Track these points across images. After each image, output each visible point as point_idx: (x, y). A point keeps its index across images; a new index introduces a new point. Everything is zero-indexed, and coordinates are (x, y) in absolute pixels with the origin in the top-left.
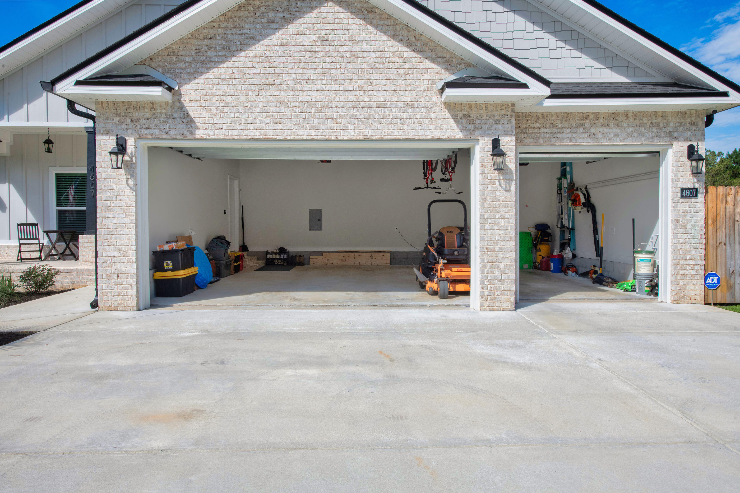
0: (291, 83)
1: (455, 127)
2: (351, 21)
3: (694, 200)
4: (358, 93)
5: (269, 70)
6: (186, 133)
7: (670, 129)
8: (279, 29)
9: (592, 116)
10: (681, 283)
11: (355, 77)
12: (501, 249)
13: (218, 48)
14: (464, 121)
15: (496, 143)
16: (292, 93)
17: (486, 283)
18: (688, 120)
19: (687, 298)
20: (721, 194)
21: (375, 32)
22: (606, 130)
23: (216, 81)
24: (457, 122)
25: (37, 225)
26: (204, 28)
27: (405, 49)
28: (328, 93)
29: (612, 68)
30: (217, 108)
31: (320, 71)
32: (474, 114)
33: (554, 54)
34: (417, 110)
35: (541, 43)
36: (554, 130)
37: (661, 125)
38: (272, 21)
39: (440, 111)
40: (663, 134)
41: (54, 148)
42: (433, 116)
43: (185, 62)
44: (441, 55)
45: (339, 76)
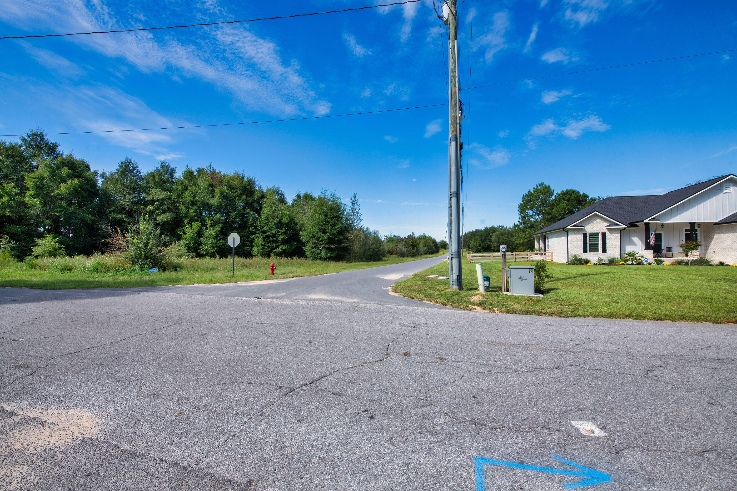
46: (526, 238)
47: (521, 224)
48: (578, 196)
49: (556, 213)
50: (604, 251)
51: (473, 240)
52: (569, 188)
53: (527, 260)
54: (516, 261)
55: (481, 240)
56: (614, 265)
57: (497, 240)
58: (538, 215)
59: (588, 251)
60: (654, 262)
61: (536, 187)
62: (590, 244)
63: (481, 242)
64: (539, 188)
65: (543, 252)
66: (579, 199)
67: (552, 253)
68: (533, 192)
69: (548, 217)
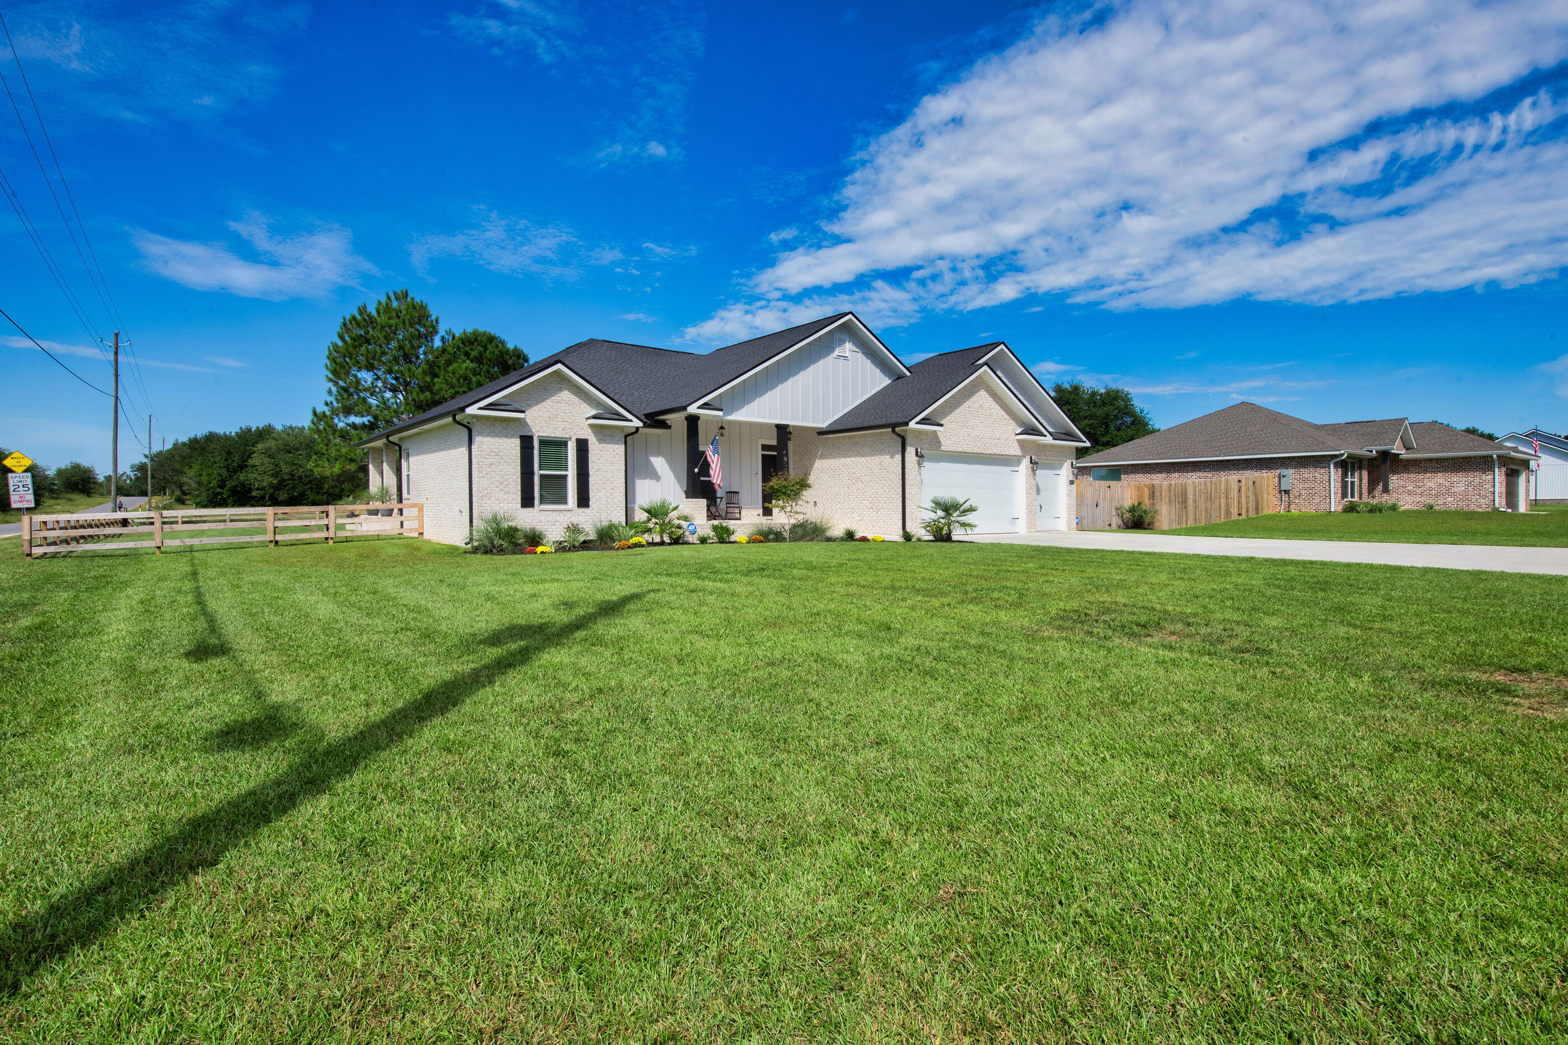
0: (972, 426)
2: (989, 399)
4: (992, 433)
5: (965, 419)
6: (938, 447)
8: (967, 400)
11: (990, 425)
15: (1031, 459)
16: (972, 430)
21: (996, 404)
23: (948, 423)
27: (1004, 413)
28: (983, 432)
31: (980, 421)
39: (1015, 443)
45: (986, 424)
46: (352, 460)
47: (335, 412)
48: (501, 353)
49: (445, 386)
50: (583, 501)
51: (196, 468)
52: (481, 329)
53: (324, 534)
54: (277, 542)
55: (227, 467)
56: (612, 548)
57: (271, 466)
58: (394, 390)
59: (537, 501)
60: (712, 534)
61: (384, 300)
62: (542, 476)
63: (225, 473)
64: (395, 304)
65: (394, 504)
66: (506, 362)
67: (421, 508)
68: (374, 313)
69: (422, 397)
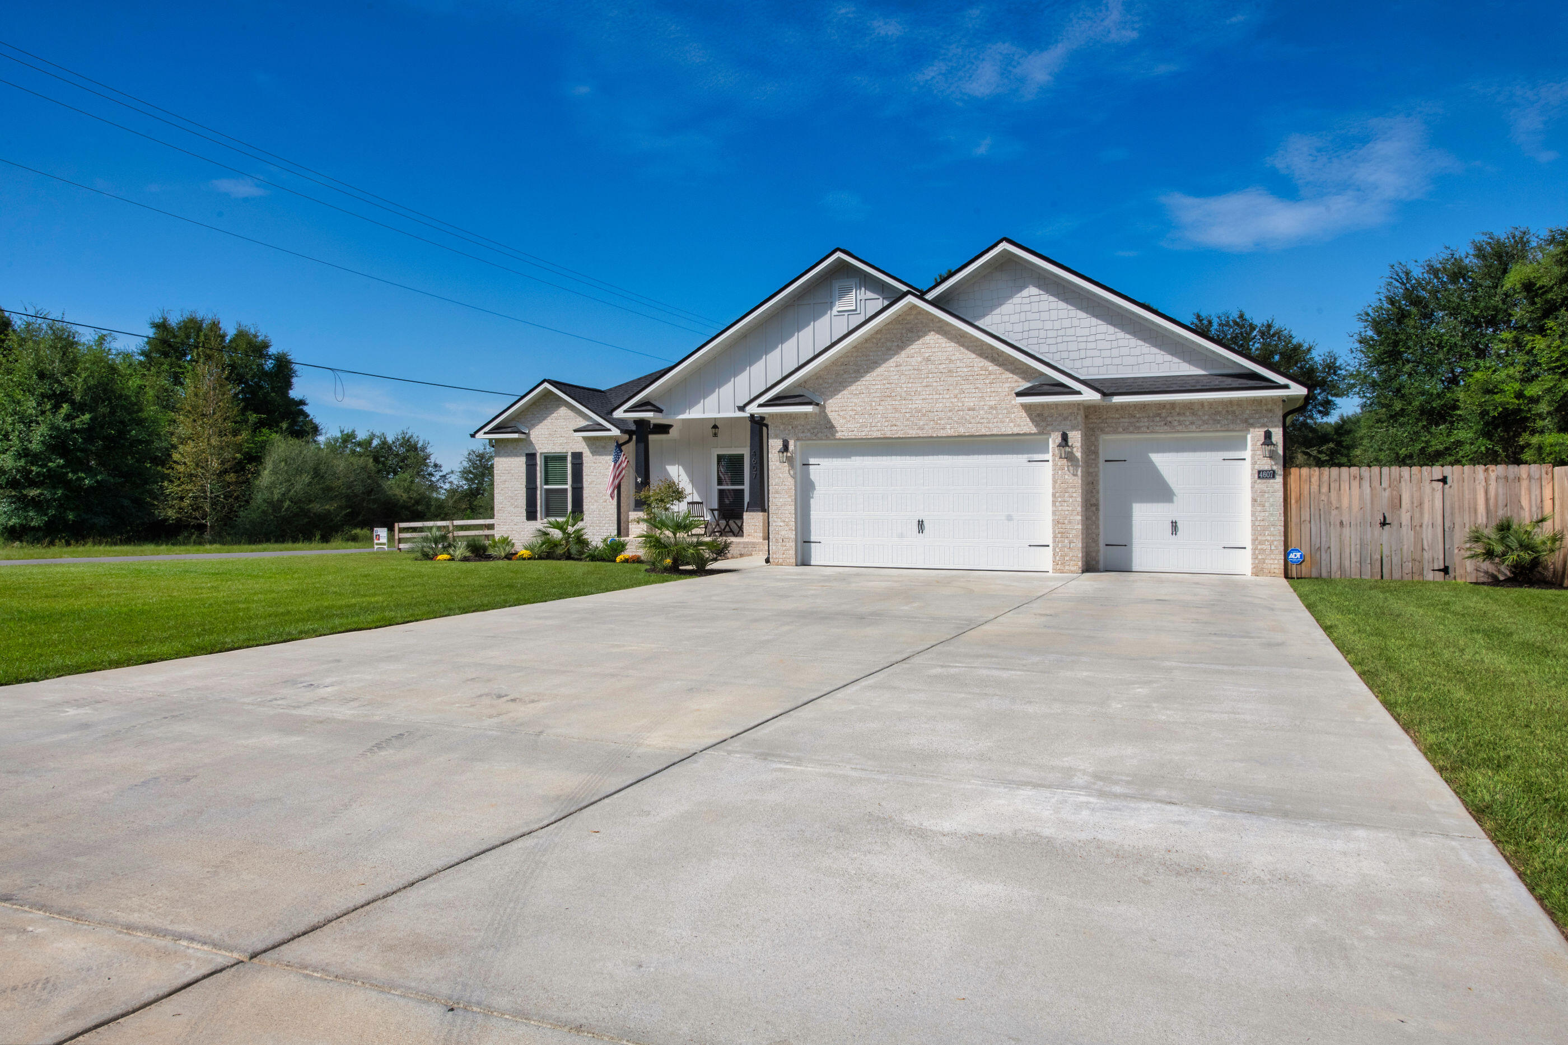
0: (904, 394)
1: (1031, 424)
2: (948, 345)
3: (1272, 481)
4: (953, 400)
5: (888, 386)
6: (829, 435)
7: (1246, 416)
8: (894, 354)
9: (1168, 406)
10: (1260, 557)
11: (951, 388)
12: (1070, 522)
13: (851, 372)
14: (1037, 419)
15: (1065, 438)
16: (904, 402)
17: (1058, 550)
18: (1265, 408)
19: (1266, 571)
20: (1304, 474)
21: (966, 352)
22: (1182, 419)
23: (849, 396)
24: (1032, 420)
25: (702, 503)
26: (841, 357)
27: (990, 364)
28: (930, 401)
29: (1190, 362)
30: (851, 416)
31: (924, 384)
32: (1046, 413)
33: (1133, 352)
34: (999, 411)
35: (1121, 343)
36: (1133, 420)
37: (1237, 413)
38: (889, 349)
39: (1019, 412)
40: (1238, 421)
41: (720, 431)
42: (1013, 416)
43: (828, 383)
44: (1019, 367)
45: (939, 388)
59: (539, 514)
